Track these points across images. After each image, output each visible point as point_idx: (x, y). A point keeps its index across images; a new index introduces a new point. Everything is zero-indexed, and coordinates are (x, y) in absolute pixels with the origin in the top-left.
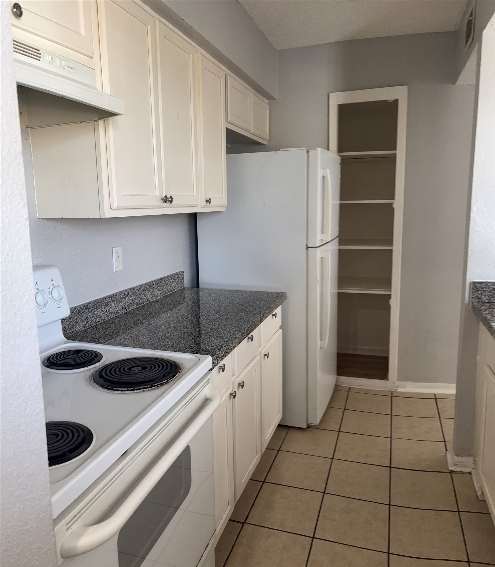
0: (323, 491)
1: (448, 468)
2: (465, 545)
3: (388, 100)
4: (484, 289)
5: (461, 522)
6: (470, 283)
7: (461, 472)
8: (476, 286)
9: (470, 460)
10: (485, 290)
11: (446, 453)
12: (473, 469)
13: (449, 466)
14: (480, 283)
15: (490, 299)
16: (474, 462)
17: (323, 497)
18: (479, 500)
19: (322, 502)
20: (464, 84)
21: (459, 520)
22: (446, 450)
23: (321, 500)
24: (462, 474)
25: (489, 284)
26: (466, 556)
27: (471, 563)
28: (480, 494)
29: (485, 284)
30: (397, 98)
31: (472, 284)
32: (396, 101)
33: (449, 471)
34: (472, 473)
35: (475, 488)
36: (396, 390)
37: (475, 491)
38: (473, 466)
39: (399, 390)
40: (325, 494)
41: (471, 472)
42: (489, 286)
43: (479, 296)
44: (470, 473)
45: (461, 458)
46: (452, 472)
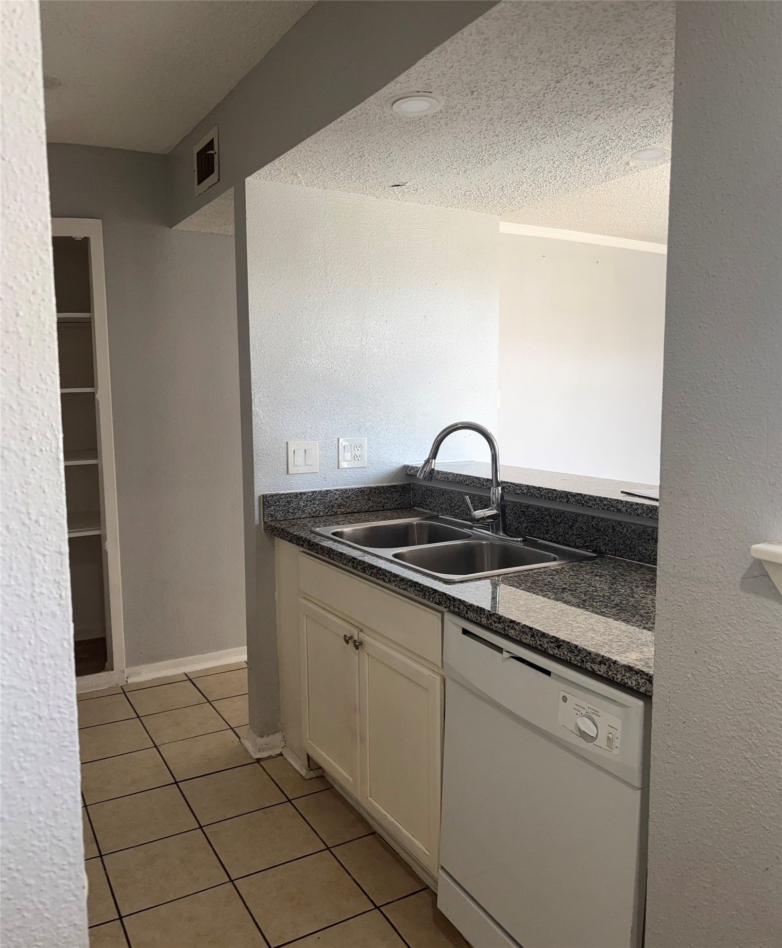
0: (99, 855)
1: (252, 758)
2: (316, 832)
3: (73, 237)
4: (277, 503)
5: (297, 810)
6: (260, 497)
7: (270, 757)
8: (267, 500)
9: (278, 736)
10: (279, 505)
11: (240, 742)
12: (283, 747)
13: (252, 754)
14: (272, 496)
15: (285, 515)
16: (283, 739)
17: (102, 861)
18: (306, 780)
19: (105, 870)
20: (184, 230)
21: (295, 810)
22: (239, 738)
23: (102, 866)
24: (272, 758)
25: (282, 497)
26: (322, 844)
27: (331, 849)
28: (305, 773)
29: (278, 497)
30: (87, 236)
31: (262, 497)
32: (86, 240)
33: (256, 761)
34: (283, 753)
35: (295, 769)
36: (127, 681)
37: (297, 771)
38: (283, 744)
39: (130, 681)
40: (103, 857)
41: (281, 752)
42: (282, 499)
43: (272, 513)
44: (281, 754)
45: (267, 739)
46: (258, 761)
